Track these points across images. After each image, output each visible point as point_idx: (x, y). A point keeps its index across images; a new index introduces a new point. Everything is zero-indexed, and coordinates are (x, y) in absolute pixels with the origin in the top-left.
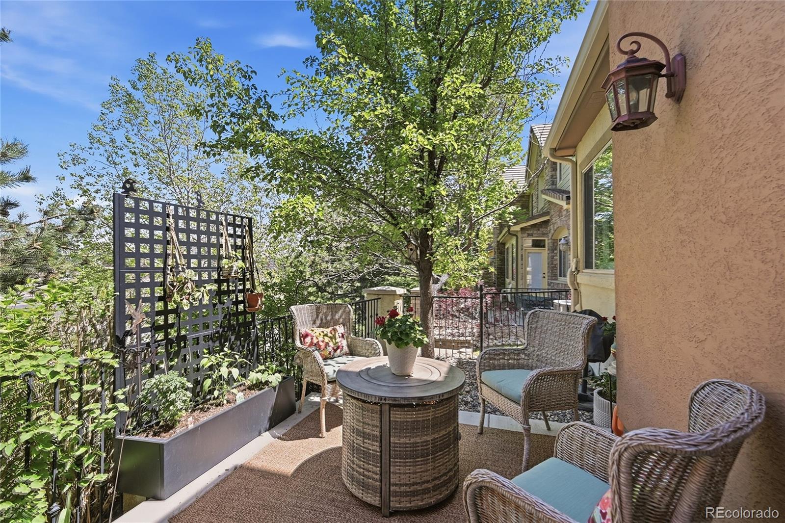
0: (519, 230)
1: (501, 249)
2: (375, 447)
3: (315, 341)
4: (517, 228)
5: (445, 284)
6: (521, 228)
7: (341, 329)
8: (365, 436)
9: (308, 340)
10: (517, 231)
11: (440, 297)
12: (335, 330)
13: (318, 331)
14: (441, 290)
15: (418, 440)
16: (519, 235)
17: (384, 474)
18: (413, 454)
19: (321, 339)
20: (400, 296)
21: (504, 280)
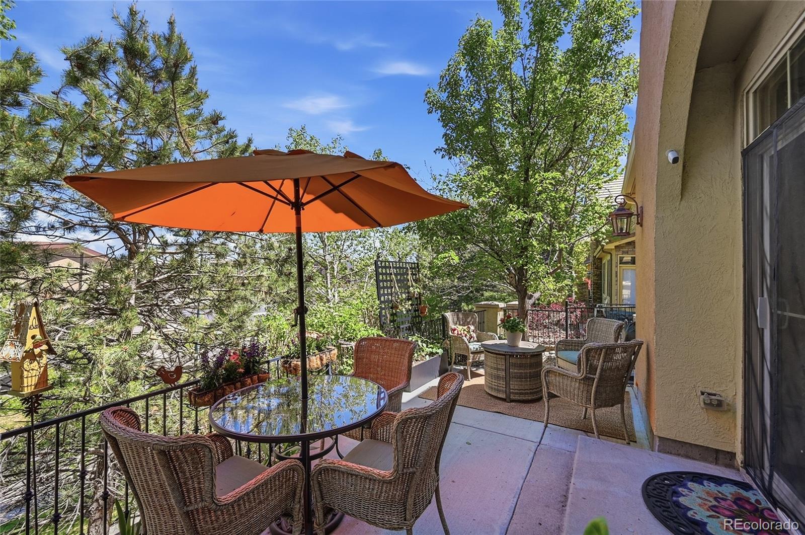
0: (614, 248)
1: (597, 264)
2: (502, 374)
3: (460, 333)
4: (612, 246)
5: (538, 300)
6: (615, 246)
7: (472, 328)
8: (498, 369)
9: (456, 332)
10: (612, 249)
11: (533, 311)
12: (469, 327)
13: (460, 327)
14: (534, 305)
15: (522, 371)
16: (614, 253)
17: (507, 384)
18: (520, 377)
19: (462, 332)
20: (501, 309)
21: (601, 295)
